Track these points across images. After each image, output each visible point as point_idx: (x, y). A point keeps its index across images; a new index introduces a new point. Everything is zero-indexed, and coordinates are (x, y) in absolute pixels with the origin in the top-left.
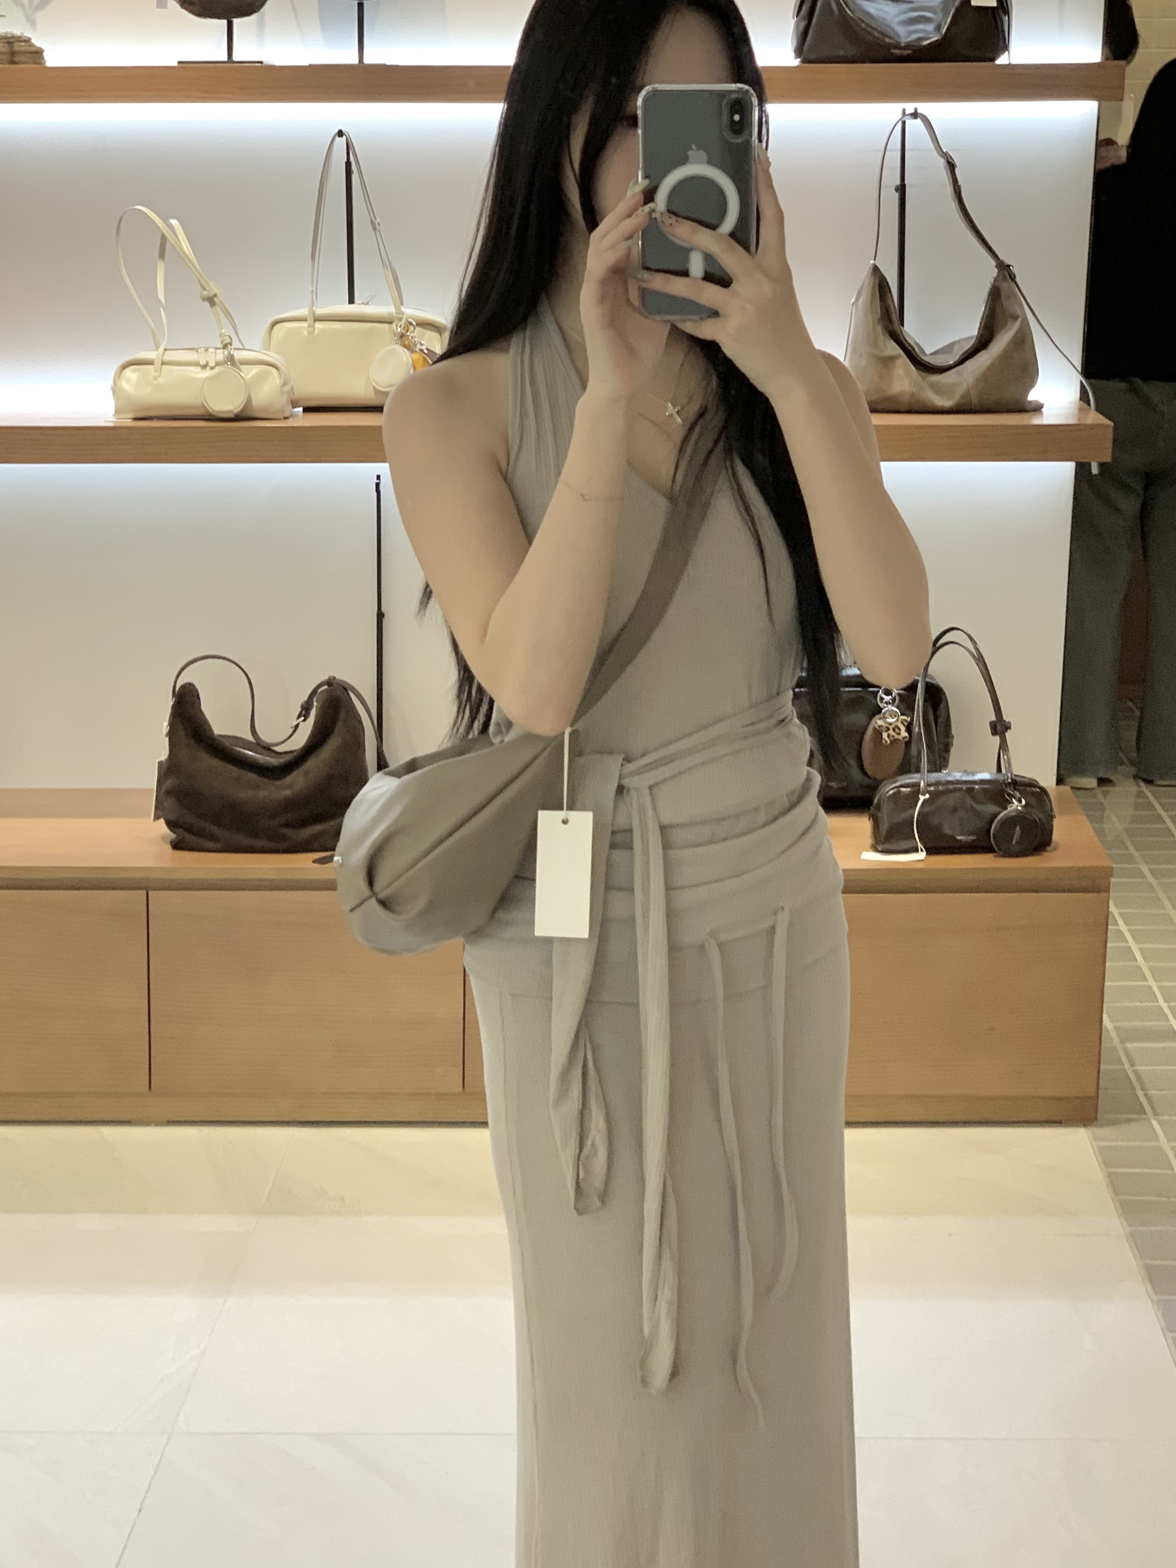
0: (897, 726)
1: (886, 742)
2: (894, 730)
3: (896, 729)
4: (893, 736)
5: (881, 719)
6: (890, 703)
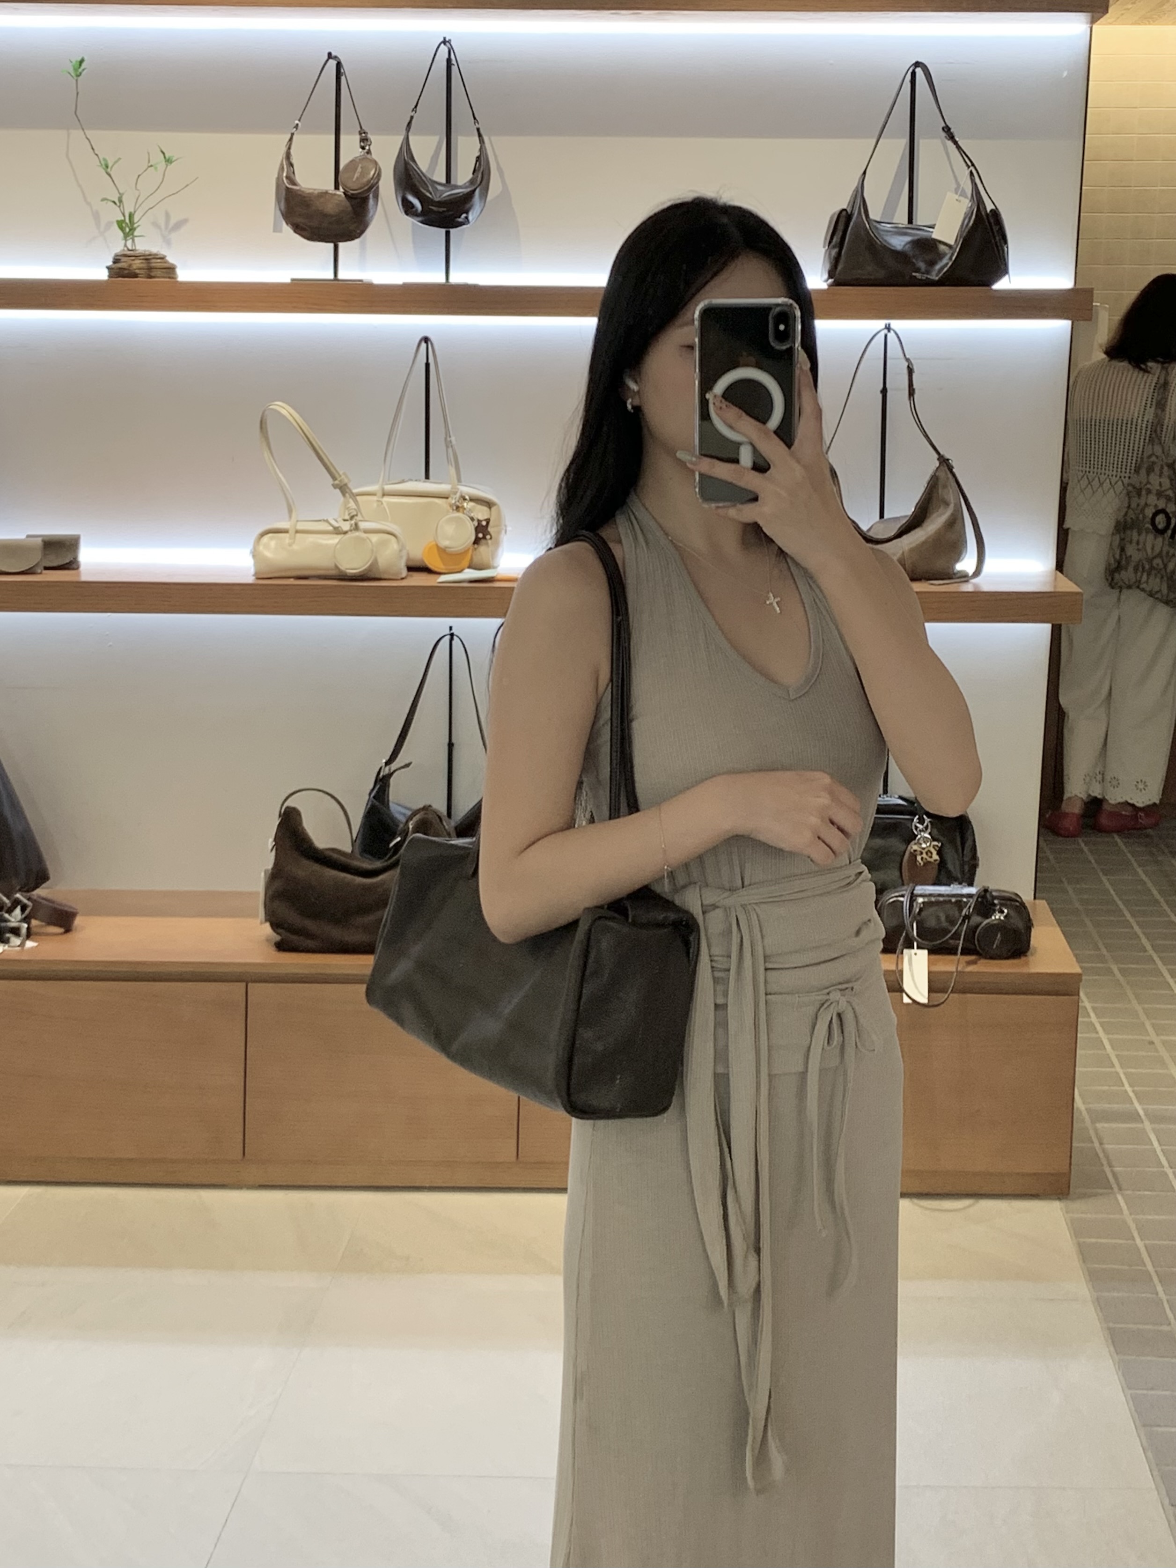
0: (928, 850)
1: (920, 864)
2: (927, 854)
4: (926, 859)
5: (915, 844)
6: (923, 831)
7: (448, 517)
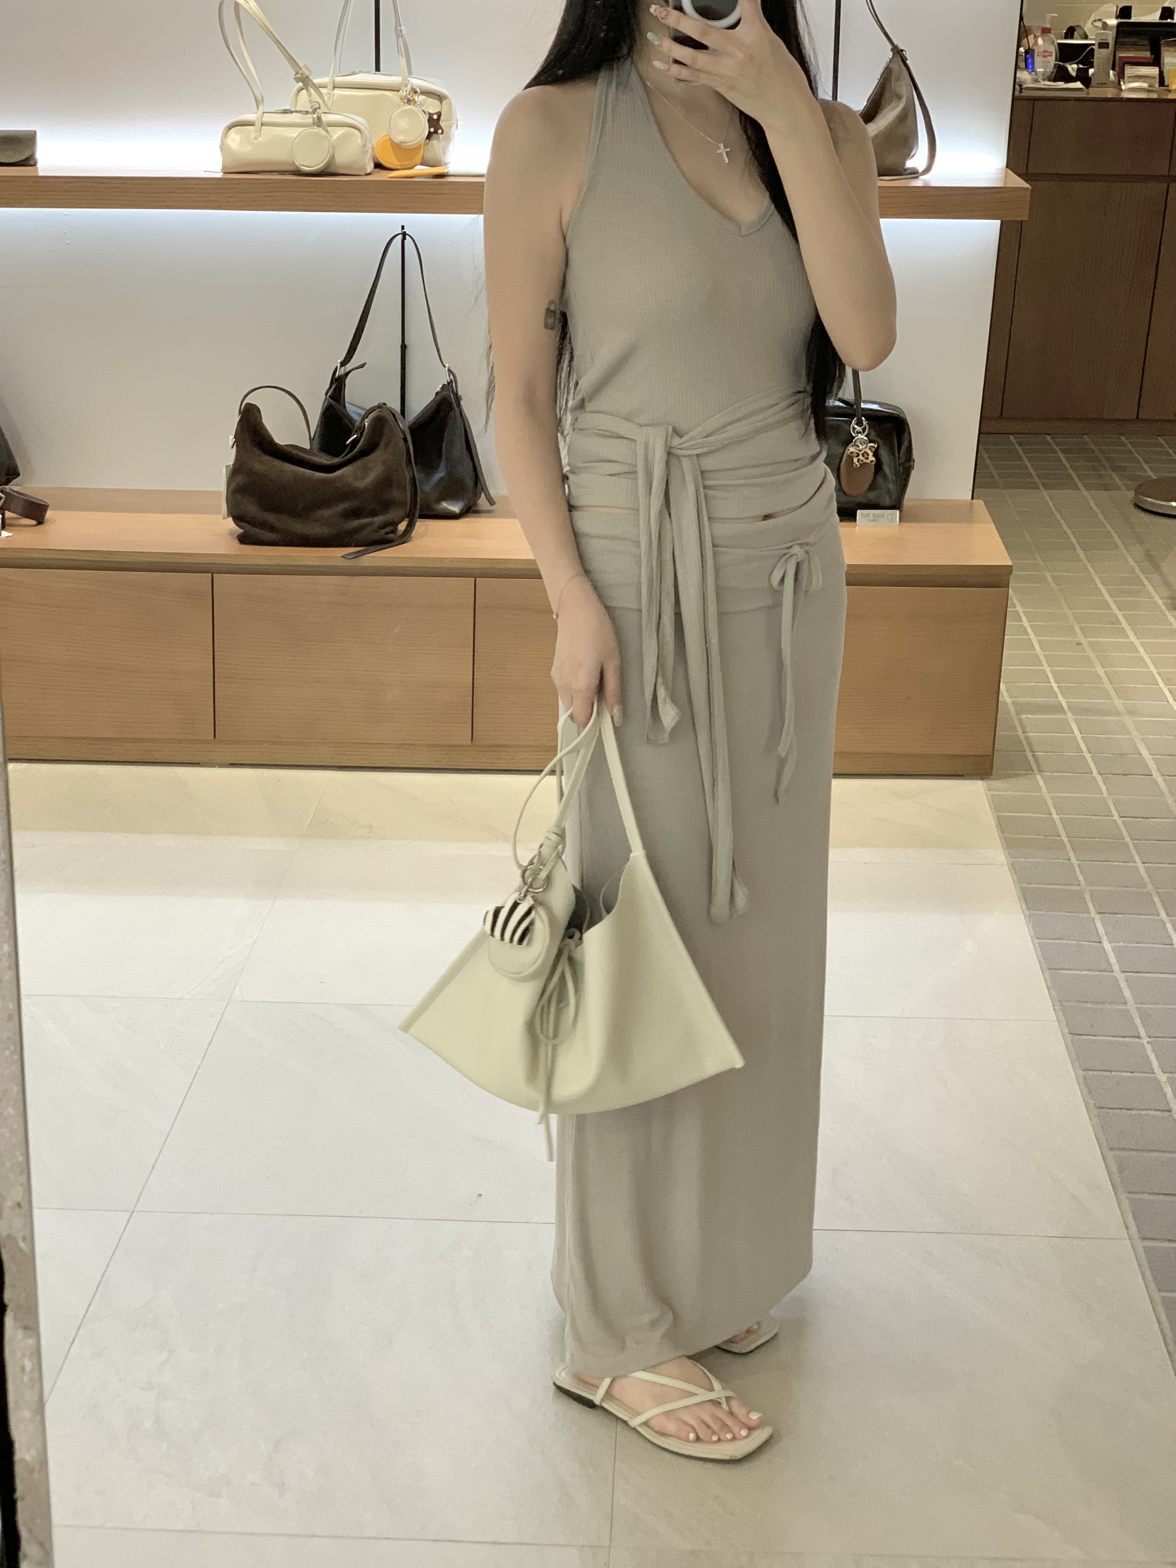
0: (865, 452)
1: (856, 465)
2: (863, 456)
3: (865, 454)
4: (862, 461)
5: (853, 446)
6: (860, 433)
7: (399, 110)
